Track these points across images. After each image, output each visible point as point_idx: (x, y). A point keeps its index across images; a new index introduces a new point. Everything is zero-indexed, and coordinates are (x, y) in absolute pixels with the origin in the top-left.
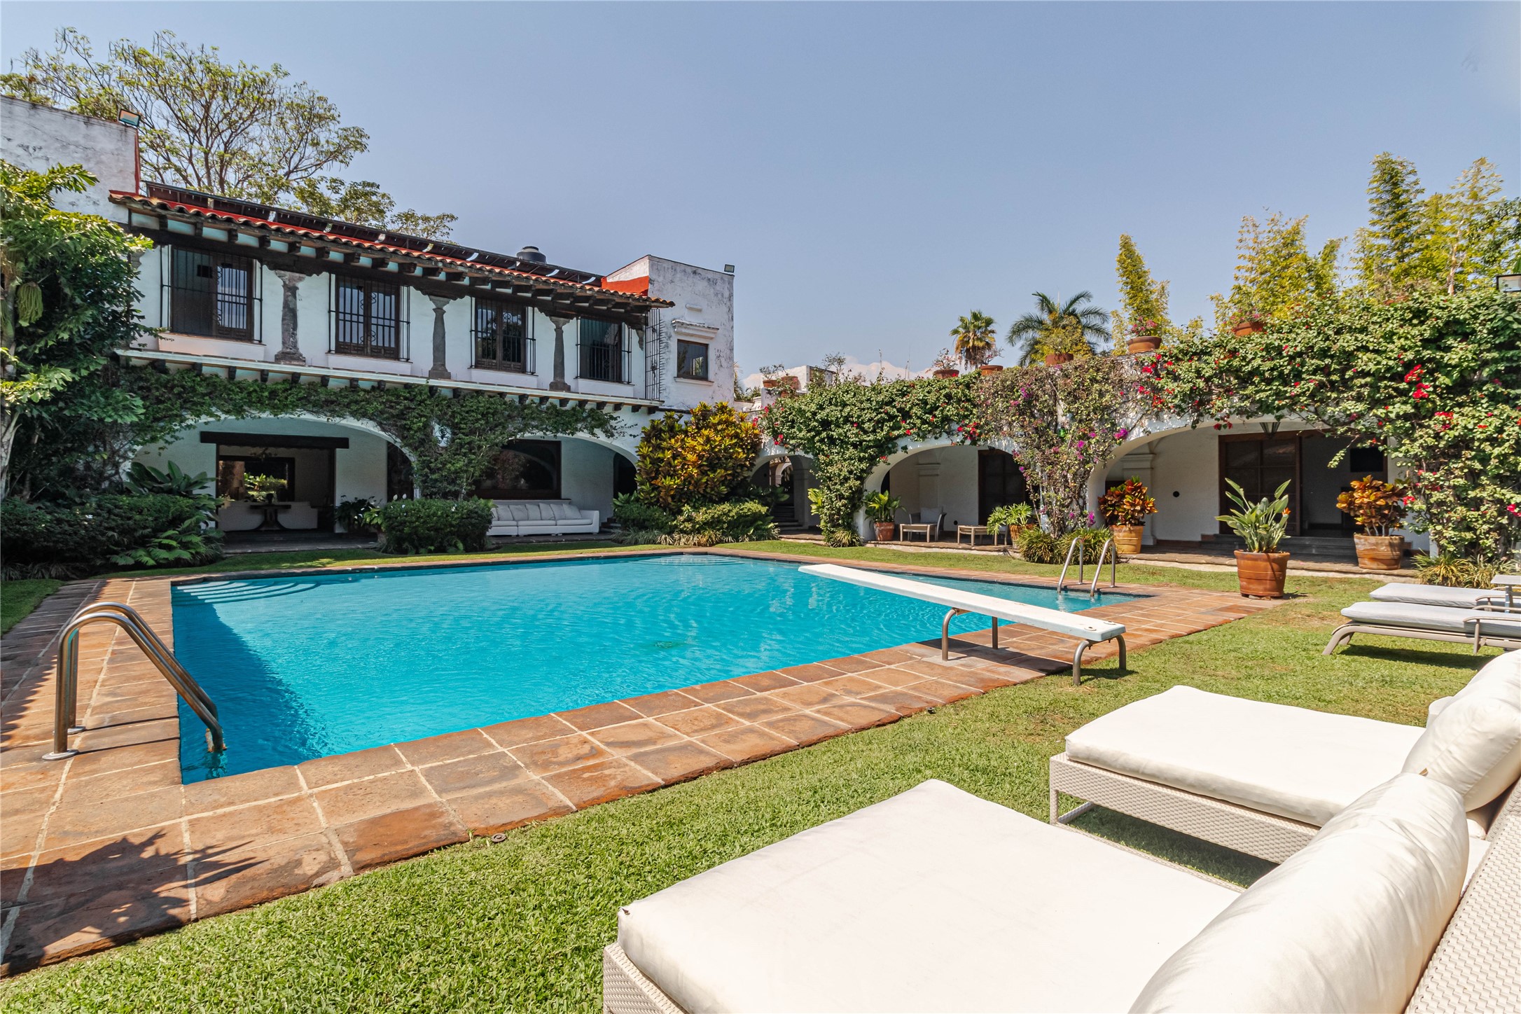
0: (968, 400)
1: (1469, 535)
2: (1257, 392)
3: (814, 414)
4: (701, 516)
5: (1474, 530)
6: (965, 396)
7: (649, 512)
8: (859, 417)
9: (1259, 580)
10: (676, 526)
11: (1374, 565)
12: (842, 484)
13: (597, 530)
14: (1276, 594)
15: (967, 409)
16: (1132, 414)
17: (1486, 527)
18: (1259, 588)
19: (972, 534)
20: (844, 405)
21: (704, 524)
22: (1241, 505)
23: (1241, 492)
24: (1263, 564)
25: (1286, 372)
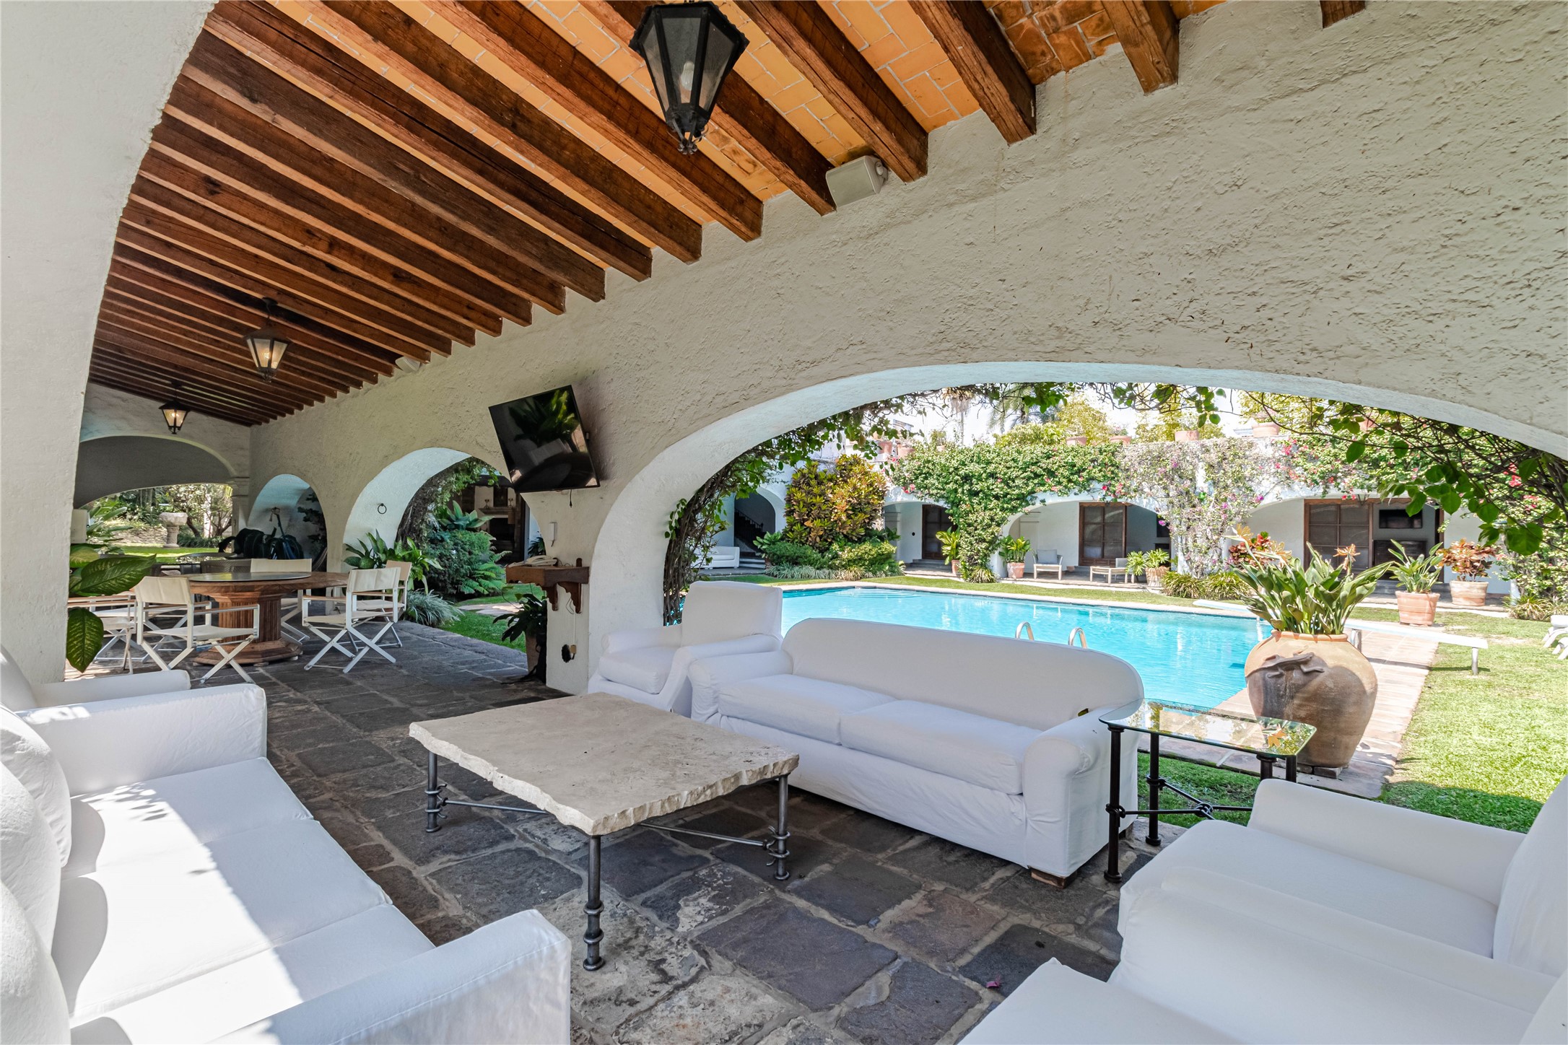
0: (1113, 465)
1: (1548, 583)
2: (1383, 474)
3: (956, 469)
4: (846, 555)
5: (1552, 579)
6: (1111, 461)
7: (802, 550)
8: (1005, 474)
9: (1419, 613)
10: (825, 563)
11: (1467, 603)
12: (984, 529)
13: (737, 565)
14: (1430, 623)
15: (1113, 472)
16: (1265, 483)
17: (1560, 577)
18: (1419, 619)
19: (1110, 574)
20: (989, 463)
21: (849, 561)
22: (1401, 559)
23: (1402, 549)
24: (1422, 601)
25: (1408, 460)
